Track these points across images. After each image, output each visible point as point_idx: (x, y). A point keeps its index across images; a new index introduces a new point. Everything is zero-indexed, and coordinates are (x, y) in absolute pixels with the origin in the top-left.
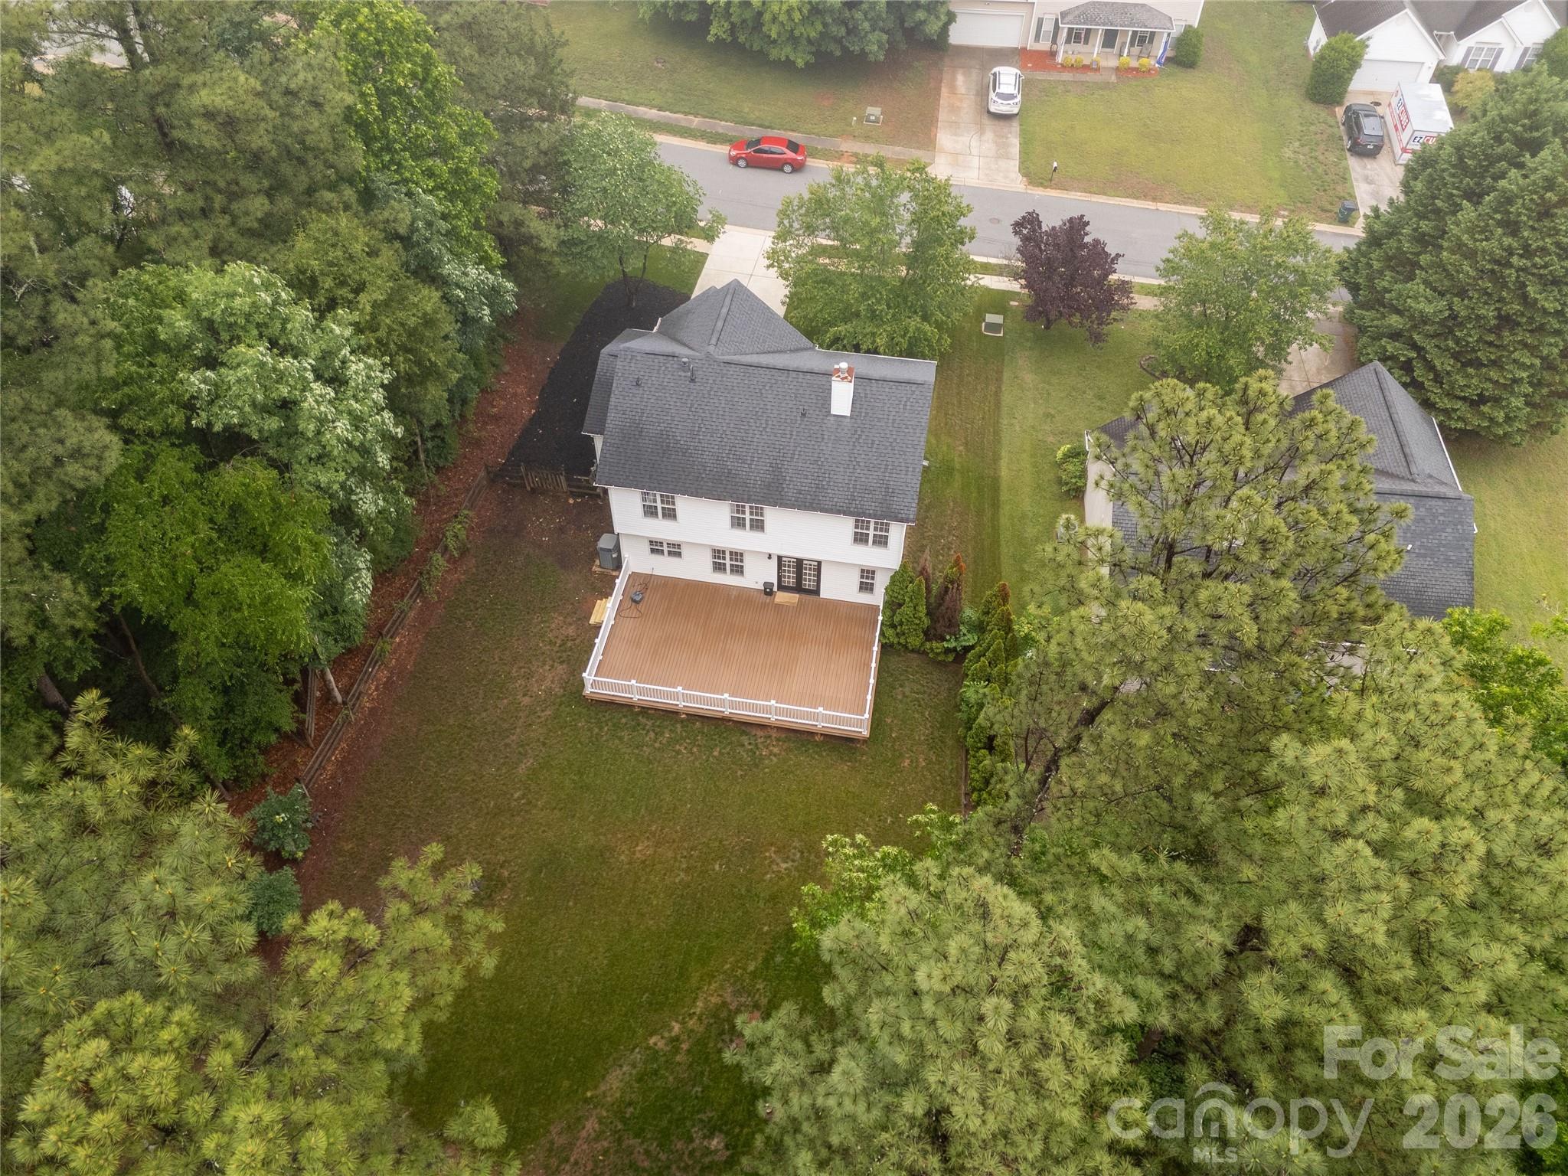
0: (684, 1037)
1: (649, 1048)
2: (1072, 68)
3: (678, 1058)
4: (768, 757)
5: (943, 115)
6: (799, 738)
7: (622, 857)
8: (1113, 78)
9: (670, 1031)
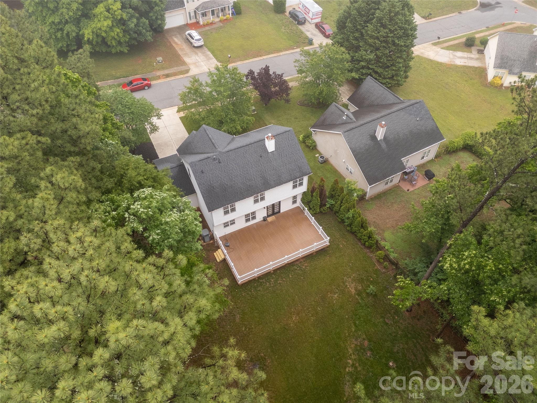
0: (355, 362)
1: (348, 373)
2: (207, 25)
3: (358, 369)
4: (306, 268)
5: (180, 53)
6: (310, 257)
7: (291, 325)
8: (221, 24)
9: (349, 364)
